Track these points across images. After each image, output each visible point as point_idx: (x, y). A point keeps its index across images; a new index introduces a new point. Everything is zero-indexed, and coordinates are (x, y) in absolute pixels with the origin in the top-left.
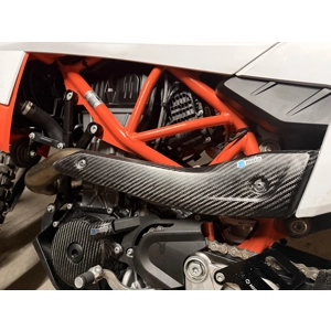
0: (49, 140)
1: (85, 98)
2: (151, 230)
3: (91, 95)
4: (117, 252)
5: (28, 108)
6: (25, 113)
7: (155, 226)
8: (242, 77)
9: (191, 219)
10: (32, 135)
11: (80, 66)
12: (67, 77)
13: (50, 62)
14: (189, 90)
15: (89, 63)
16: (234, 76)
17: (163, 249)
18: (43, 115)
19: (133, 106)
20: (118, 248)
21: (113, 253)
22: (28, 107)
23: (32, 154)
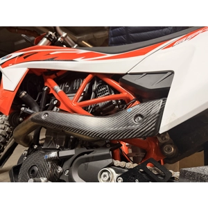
1: (53, 89)
3: (57, 87)
4: (59, 172)
5: (23, 94)
6: (21, 97)
8: (131, 74)
9: (105, 147)
10: (23, 108)
11: (54, 76)
12: (46, 81)
13: (39, 74)
14: (106, 84)
15: (59, 75)
17: (86, 167)
18: (30, 99)
20: (60, 169)
21: (56, 172)
23: (21, 119)
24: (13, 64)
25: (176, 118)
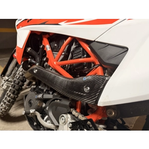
0: (34, 62)
2: (56, 101)
6: (28, 51)
7: (57, 99)
10: (29, 60)
11: (47, 36)
13: (39, 34)
14: (82, 47)
15: (51, 35)
16: (94, 41)
18: (34, 53)
19: (58, 52)
20: (44, 105)
21: (42, 106)
22: (29, 49)
23: (29, 66)
24: (22, 27)
25: (108, 100)
